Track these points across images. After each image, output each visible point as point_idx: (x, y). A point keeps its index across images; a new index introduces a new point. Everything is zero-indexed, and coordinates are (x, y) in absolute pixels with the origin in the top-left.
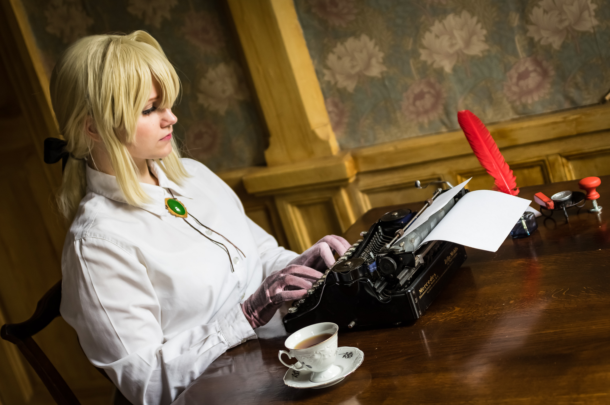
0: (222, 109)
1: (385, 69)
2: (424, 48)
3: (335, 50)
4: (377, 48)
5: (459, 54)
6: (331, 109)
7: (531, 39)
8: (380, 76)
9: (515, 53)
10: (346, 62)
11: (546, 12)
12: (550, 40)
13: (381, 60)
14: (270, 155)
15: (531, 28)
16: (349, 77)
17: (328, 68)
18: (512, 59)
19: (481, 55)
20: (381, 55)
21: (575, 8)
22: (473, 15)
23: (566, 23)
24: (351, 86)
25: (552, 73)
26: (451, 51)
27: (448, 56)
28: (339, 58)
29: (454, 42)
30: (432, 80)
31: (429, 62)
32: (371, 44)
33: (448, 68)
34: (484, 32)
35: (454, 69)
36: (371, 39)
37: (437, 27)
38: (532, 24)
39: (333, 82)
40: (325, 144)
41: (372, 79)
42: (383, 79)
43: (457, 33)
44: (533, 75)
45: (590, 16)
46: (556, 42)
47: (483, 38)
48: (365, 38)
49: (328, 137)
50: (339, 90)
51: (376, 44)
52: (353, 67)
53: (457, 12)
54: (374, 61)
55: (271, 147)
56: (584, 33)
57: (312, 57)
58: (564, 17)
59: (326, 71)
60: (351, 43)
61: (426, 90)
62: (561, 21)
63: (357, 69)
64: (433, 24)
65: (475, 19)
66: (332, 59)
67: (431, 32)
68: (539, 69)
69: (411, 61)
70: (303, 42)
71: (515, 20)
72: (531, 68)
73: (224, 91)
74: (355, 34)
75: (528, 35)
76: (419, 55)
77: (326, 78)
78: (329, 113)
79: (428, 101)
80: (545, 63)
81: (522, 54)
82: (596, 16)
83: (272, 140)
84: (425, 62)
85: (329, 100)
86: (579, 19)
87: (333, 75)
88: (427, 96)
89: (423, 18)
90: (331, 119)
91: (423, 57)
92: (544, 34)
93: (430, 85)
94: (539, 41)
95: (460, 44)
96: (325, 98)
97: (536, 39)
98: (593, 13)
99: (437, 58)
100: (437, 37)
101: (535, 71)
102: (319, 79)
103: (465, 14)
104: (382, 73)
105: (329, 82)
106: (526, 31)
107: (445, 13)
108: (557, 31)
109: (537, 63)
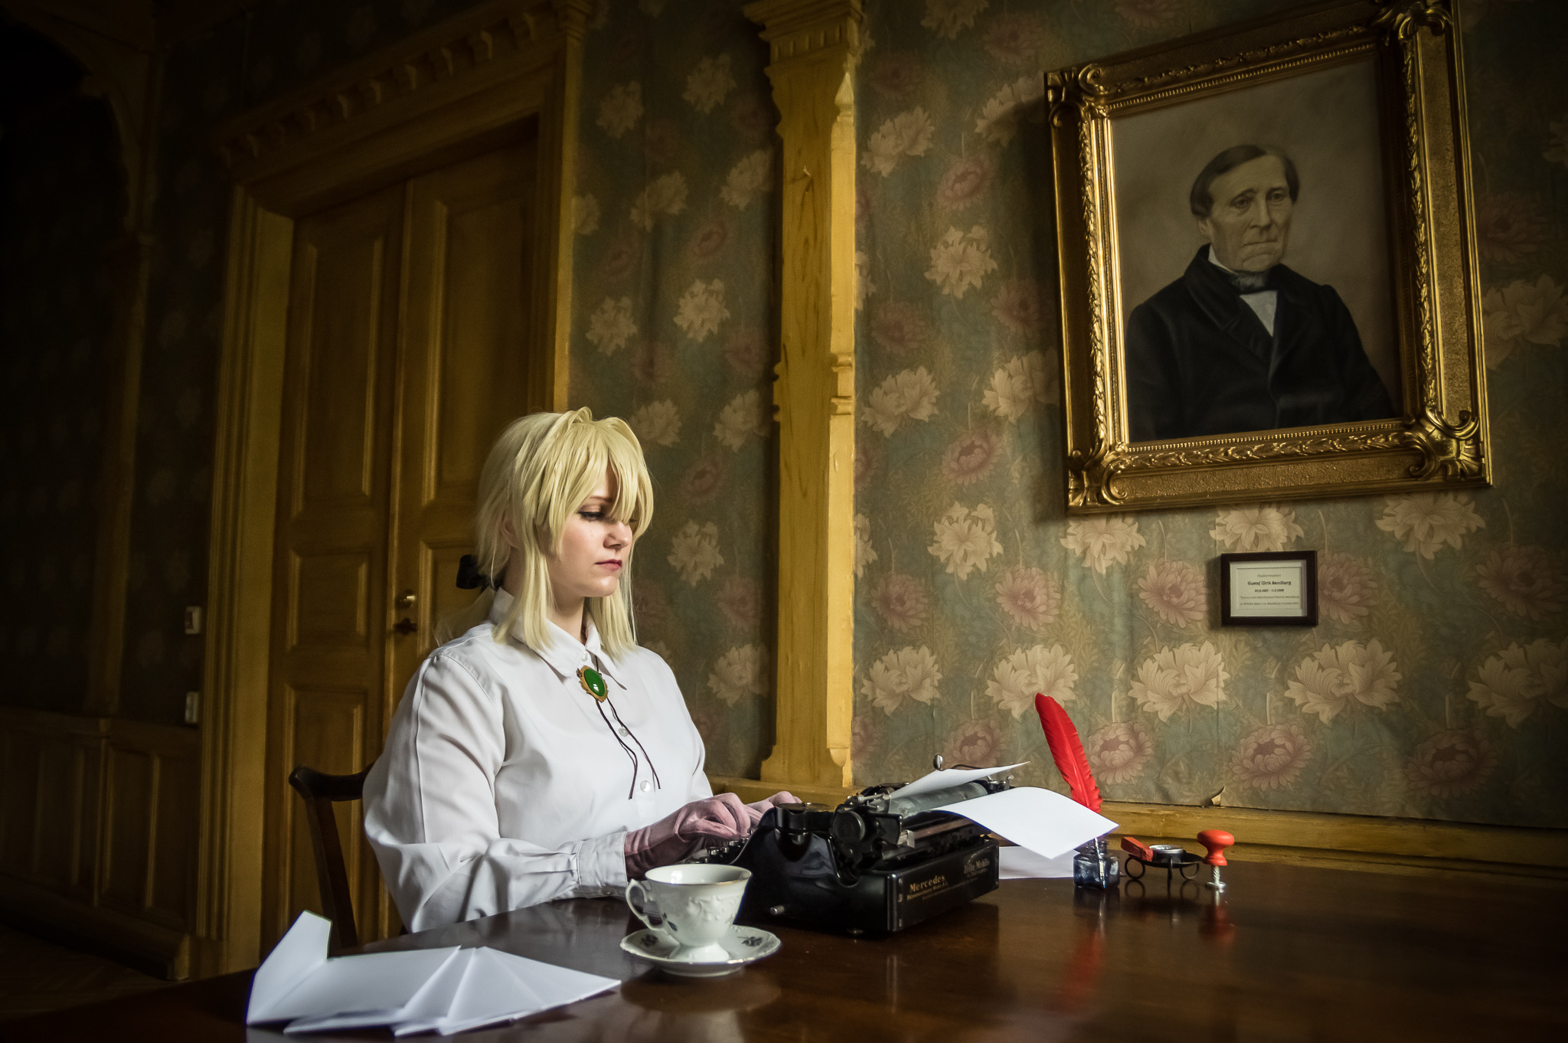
0: (732, 698)
1: (938, 696)
2: (994, 680)
3: (884, 658)
4: (936, 667)
6: (857, 730)
7: (1134, 700)
8: (929, 703)
9: (1107, 714)
10: (894, 675)
11: (1160, 668)
12: (1158, 707)
13: (936, 684)
14: (768, 767)
15: (1136, 685)
16: (892, 695)
17: (870, 679)
18: (1102, 720)
19: (1063, 703)
20: (939, 676)
21: (1200, 672)
22: (1066, 653)
23: (1184, 690)
24: (890, 706)
25: (1149, 751)
26: (1029, 691)
27: (1022, 696)
28: (887, 669)
29: (1034, 680)
30: (992, 723)
31: (995, 700)
32: (930, 660)
33: (1016, 714)
34: (1076, 677)
36: (932, 654)
37: (1018, 657)
38: (1139, 681)
39: (870, 698)
40: (838, 769)
41: (920, 703)
42: (932, 706)
43: (1040, 671)
44: (1122, 747)
45: (1217, 687)
46: (1164, 711)
47: (1072, 684)
48: (925, 650)
49: (844, 763)
50: (873, 708)
51: (936, 662)
52: (900, 684)
53: (1047, 644)
54: (927, 682)
55: (772, 758)
56: (1203, 707)
57: (855, 660)
58: (1183, 681)
59: (865, 682)
60: (907, 653)
61: (980, 734)
62: (1178, 685)
63: (904, 688)
64: (1013, 652)
65: (1068, 658)
66: (878, 666)
67: (1008, 661)
68: (1132, 742)
69: (973, 694)
70: (851, 640)
71: (1119, 670)
72: (1122, 738)
73: (741, 678)
74: (915, 645)
75: (1130, 693)
76: (986, 687)
77: (863, 691)
78: (854, 734)
79: (980, 749)
80: (1142, 735)
81: (1115, 717)
82: (1224, 689)
83: (775, 748)
84: (991, 698)
85: (858, 719)
86: (1203, 687)
87: (874, 690)
88: (980, 742)
89: (1005, 641)
90: (854, 742)
91: (989, 692)
92: (1152, 697)
93: (988, 729)
94: (1144, 704)
95: (1042, 684)
96: (855, 715)
97: (1139, 702)
98: (1222, 685)
99: (1006, 695)
100: (1014, 669)
101: (1127, 743)
102: (854, 689)
103: (1058, 648)
104: (932, 700)
105: (866, 696)
106: (1128, 688)
107: (1033, 642)
108: (1169, 697)
109: (1133, 733)
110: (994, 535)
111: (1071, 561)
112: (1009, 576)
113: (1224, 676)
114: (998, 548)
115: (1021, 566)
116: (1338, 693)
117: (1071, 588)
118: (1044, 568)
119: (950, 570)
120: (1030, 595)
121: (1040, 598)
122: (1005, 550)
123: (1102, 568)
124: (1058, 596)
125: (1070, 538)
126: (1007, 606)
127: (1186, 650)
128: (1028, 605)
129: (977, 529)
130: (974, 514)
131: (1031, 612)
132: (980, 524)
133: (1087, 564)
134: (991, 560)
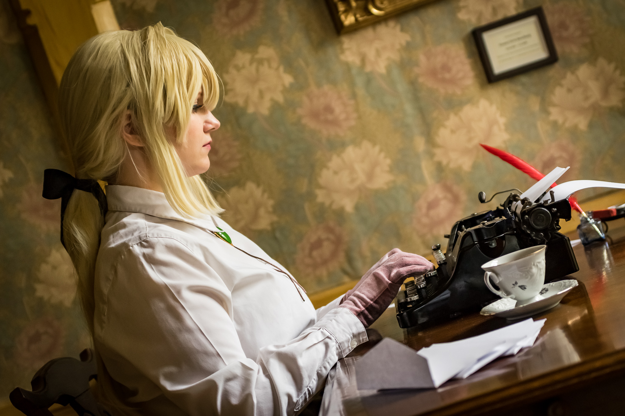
1: (275, 218)
2: (320, 187)
4: (266, 195)
5: (361, 189)
7: (439, 164)
8: (269, 228)
9: (422, 181)
11: (453, 132)
12: (460, 161)
13: (270, 209)
15: (438, 152)
18: (420, 188)
19: (385, 187)
20: (271, 202)
21: (483, 124)
22: (374, 144)
23: (475, 141)
25: (464, 198)
26: (352, 187)
27: (349, 194)
29: (355, 176)
30: (331, 224)
31: (327, 203)
32: (258, 192)
33: (349, 208)
34: (388, 161)
35: (357, 208)
36: (258, 185)
37: (335, 162)
38: (439, 146)
41: (260, 232)
42: (274, 230)
43: (357, 167)
44: (443, 203)
45: (500, 130)
46: (466, 163)
47: (387, 169)
48: (251, 186)
51: (264, 191)
53: (356, 143)
54: (262, 211)
58: (473, 135)
60: (234, 193)
61: (324, 236)
62: (470, 140)
64: (330, 160)
65: (377, 148)
67: (328, 168)
68: (449, 196)
69: (307, 206)
71: (420, 144)
72: (441, 196)
74: (239, 183)
76: (315, 196)
79: (327, 249)
80: (455, 188)
81: (430, 181)
82: (506, 130)
84: (322, 204)
86: (489, 134)
88: (326, 244)
89: (319, 153)
91: (320, 199)
92: (453, 155)
93: (330, 230)
94: (448, 164)
95: (361, 178)
97: (444, 162)
98: (503, 127)
99: (335, 196)
100: (336, 173)
101: (445, 198)
103: (366, 144)
104: (272, 224)
106: (431, 155)
107: (343, 145)
108: (466, 151)
109: (447, 189)
110: (281, 69)
111: (354, 71)
112: (305, 99)
113: (502, 121)
114: (288, 79)
115: (313, 89)
116: (586, 104)
117: (361, 91)
118: (334, 83)
119: (251, 110)
120: (329, 109)
121: (338, 109)
122: (295, 77)
123: (381, 67)
124: (352, 102)
125: (348, 53)
126: (310, 124)
127: (468, 111)
128: (330, 117)
129: (265, 69)
130: (257, 56)
131: (335, 123)
132: (266, 64)
133: (368, 69)
134: (286, 91)
